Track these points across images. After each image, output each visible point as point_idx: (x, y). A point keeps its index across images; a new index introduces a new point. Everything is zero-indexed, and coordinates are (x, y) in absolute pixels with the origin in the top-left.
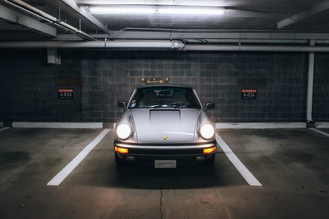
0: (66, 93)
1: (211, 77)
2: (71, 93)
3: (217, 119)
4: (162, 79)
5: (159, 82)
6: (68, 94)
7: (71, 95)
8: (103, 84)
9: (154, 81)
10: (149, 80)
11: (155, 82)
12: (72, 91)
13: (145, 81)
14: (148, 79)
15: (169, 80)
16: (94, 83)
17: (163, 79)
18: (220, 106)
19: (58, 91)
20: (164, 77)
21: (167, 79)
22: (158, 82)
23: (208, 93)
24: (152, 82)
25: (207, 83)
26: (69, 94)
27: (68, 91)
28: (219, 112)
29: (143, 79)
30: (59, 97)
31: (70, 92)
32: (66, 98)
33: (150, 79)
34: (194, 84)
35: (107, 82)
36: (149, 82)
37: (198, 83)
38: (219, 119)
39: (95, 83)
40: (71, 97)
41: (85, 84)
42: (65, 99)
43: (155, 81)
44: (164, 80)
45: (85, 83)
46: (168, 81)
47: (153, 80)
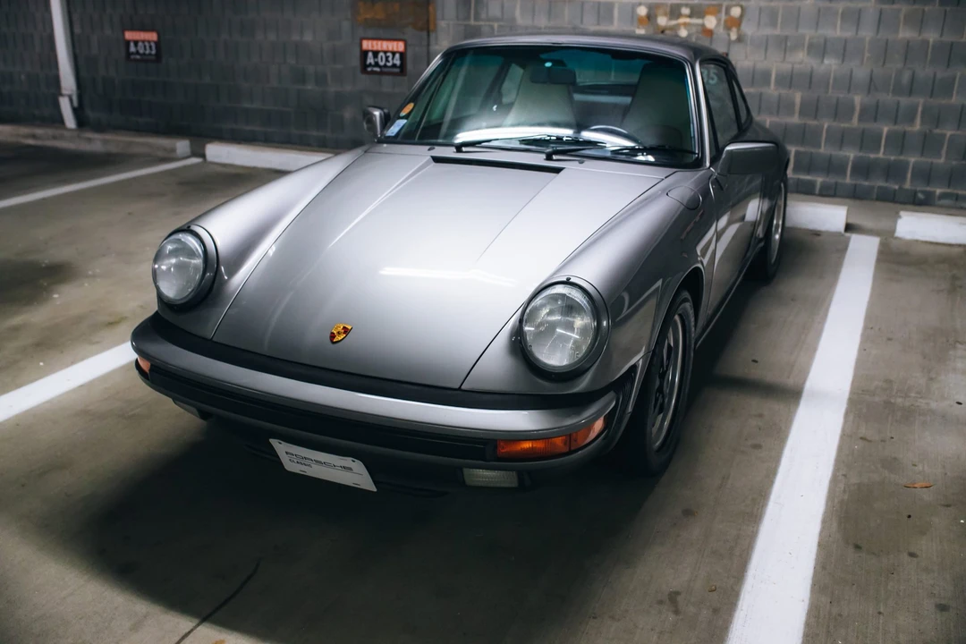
0: (385, 52)
1: (926, 8)
2: (397, 56)
3: (928, 189)
4: (715, 10)
5: (703, 25)
6: (390, 59)
7: (398, 62)
8: (502, 23)
9: (682, 20)
10: (665, 15)
11: (685, 25)
12: (400, 46)
13: (650, 17)
14: (661, 11)
15: (742, 16)
16: (472, 22)
17: (719, 11)
18: (951, 135)
19: (361, 45)
20: (725, 4)
21: (736, 12)
22: (699, 21)
23: (906, 77)
24: (673, 22)
25: (905, 34)
26: (393, 59)
27: (390, 49)
28: (942, 160)
29: (642, 11)
30: (364, 66)
31: (395, 49)
32: (385, 70)
33: (668, 10)
34: (849, 34)
35: (514, 19)
36: (662, 21)
37: (867, 33)
38: (938, 191)
39: (477, 18)
40: (397, 70)
41: (442, 24)
42: (381, 73)
43: (688, 20)
44: (723, 17)
45: (443, 19)
46: (737, 23)
47: (679, 15)
